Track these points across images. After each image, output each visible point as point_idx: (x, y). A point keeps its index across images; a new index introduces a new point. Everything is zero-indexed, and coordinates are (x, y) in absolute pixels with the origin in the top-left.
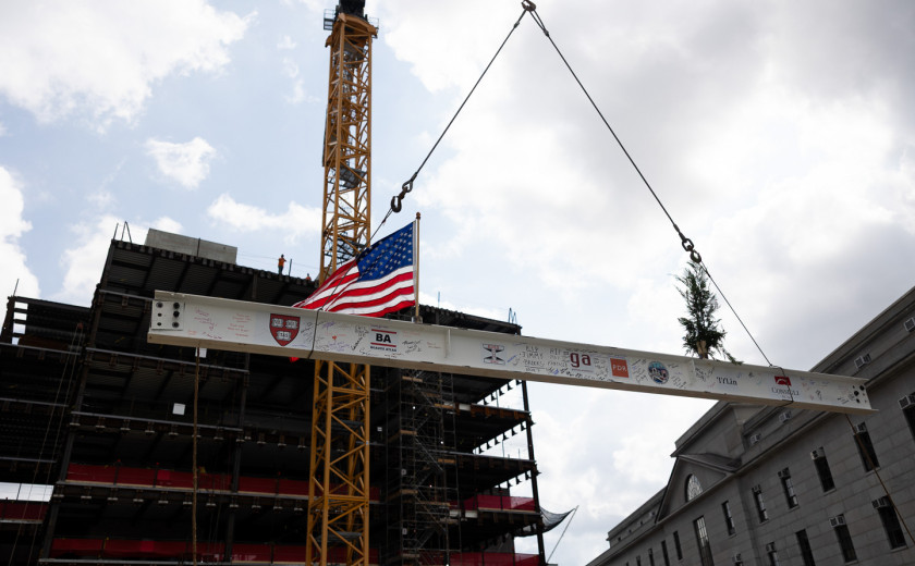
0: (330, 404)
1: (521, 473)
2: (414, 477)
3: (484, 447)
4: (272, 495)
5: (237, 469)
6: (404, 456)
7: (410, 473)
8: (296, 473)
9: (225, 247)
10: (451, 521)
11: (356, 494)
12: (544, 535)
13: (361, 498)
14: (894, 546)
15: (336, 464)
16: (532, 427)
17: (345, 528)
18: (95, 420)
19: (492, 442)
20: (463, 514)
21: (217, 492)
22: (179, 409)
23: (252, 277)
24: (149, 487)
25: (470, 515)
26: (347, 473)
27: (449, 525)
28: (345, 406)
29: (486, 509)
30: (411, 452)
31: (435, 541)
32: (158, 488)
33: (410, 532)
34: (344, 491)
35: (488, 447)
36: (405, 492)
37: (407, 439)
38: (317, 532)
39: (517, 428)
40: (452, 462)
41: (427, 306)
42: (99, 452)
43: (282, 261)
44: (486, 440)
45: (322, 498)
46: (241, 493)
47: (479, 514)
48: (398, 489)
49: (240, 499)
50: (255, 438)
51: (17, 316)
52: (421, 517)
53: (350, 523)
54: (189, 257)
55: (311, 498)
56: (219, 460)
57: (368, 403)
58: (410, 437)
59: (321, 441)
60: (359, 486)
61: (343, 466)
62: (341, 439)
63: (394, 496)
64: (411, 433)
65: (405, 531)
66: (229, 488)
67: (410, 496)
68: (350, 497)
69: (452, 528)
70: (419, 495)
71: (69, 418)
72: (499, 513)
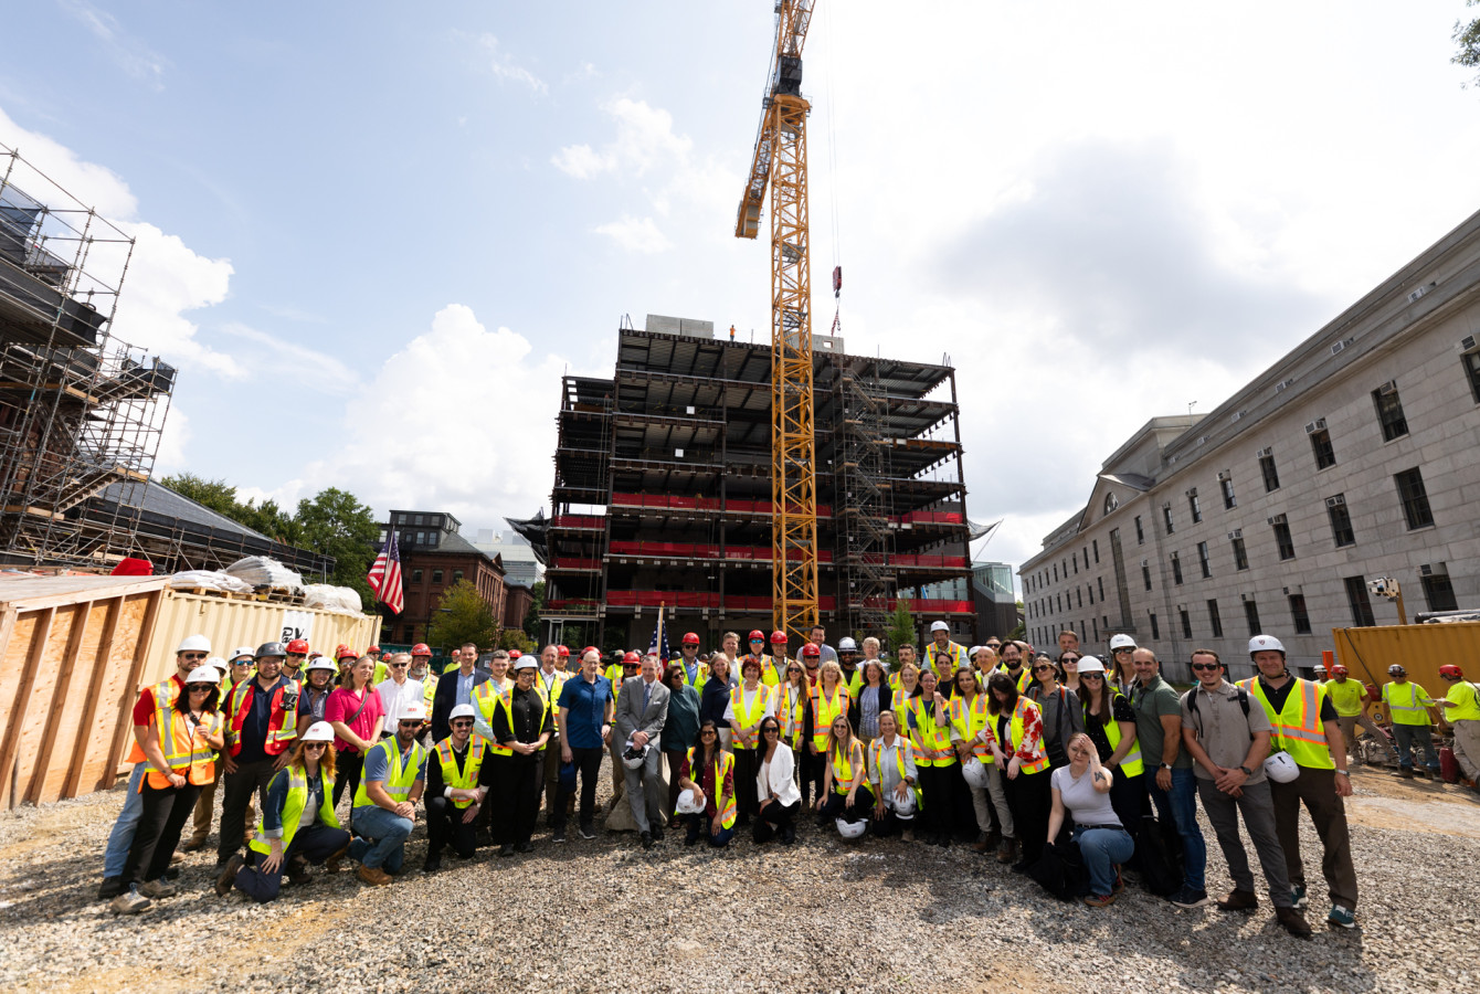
0: (783, 446)
1: (952, 493)
2: (856, 499)
3: (923, 472)
4: (750, 513)
5: (723, 494)
6: (849, 483)
7: (854, 496)
8: (763, 495)
9: (704, 323)
10: (887, 532)
11: (808, 513)
12: (970, 543)
13: (810, 516)
14: (1284, 557)
15: (792, 491)
16: (963, 456)
17: (800, 537)
18: (625, 463)
19: (929, 468)
20: (900, 526)
21: (711, 511)
22: (679, 453)
23: (722, 348)
24: (665, 508)
25: (906, 526)
26: (800, 497)
27: (886, 535)
28: (796, 446)
29: (919, 522)
30: (854, 479)
31: (875, 546)
32: (671, 508)
33: (855, 539)
34: (799, 510)
35: (926, 472)
36: (849, 510)
37: (850, 470)
38: (779, 541)
39: (950, 457)
40: (888, 486)
41: (867, 358)
42: (630, 485)
43: (732, 330)
44: (924, 466)
45: (780, 515)
46: (728, 512)
47: (913, 526)
48: (843, 509)
49: (727, 516)
50: (734, 471)
51: (571, 390)
52: (863, 529)
53: (804, 534)
54: (674, 336)
55: (774, 514)
56: (711, 488)
57: (813, 444)
58: (853, 468)
59: (779, 474)
60: (809, 508)
61: (797, 491)
62: (794, 472)
63: (840, 514)
64: (853, 464)
65: (851, 539)
66: (719, 508)
67: (854, 513)
68: (804, 516)
69: (889, 538)
70: (861, 512)
71: (608, 462)
72: (930, 526)
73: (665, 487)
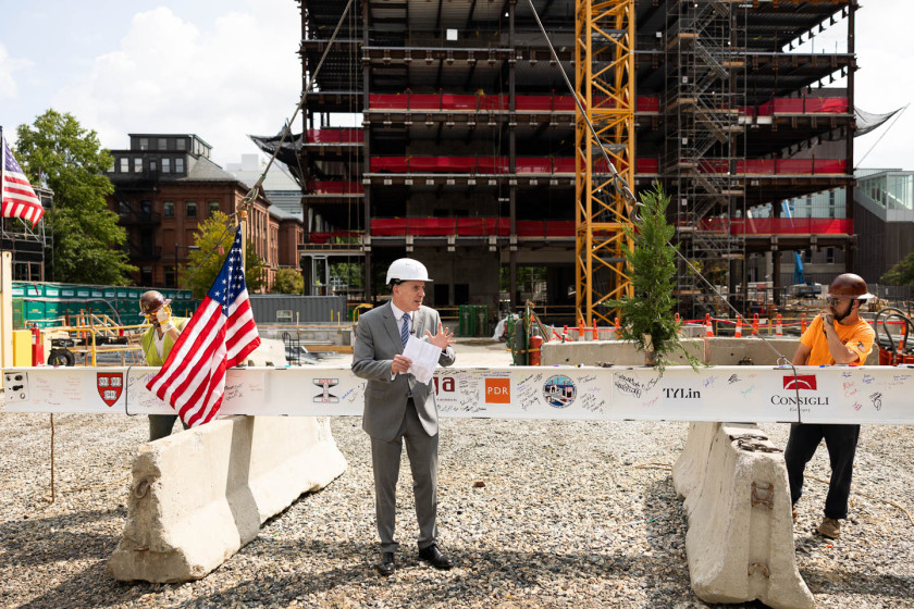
0: (589, 13)
1: (836, 69)
2: (694, 84)
3: (795, 42)
4: (548, 112)
5: (512, 88)
6: (684, 62)
7: (690, 81)
8: (556, 89)
10: (734, 128)
11: (623, 107)
12: (855, 139)
13: (626, 110)
15: (601, 76)
16: (857, 13)
17: (613, 140)
18: (381, 54)
19: (805, 36)
20: (755, 120)
21: (496, 112)
22: (452, 35)
24: (437, 111)
25: (763, 120)
26: (613, 85)
27: (733, 134)
28: (607, 13)
29: (783, 114)
30: (691, 57)
31: (719, 149)
32: (445, 111)
33: (690, 141)
34: (612, 103)
35: (801, 42)
36: (682, 101)
37: (687, 43)
38: (584, 147)
39: (838, 16)
40: (741, 64)
42: (393, 83)
44: (798, 33)
45: (586, 112)
46: (519, 112)
47: (774, 119)
48: (675, 100)
49: (518, 118)
50: (526, 57)
52: (703, 127)
53: (618, 135)
55: (577, 113)
56: (497, 83)
57: (632, 7)
58: (691, 40)
59: (583, 53)
60: (625, 100)
61: (609, 78)
62: (605, 52)
63: (671, 107)
64: (691, 35)
65: (685, 141)
66: (507, 108)
67: (690, 105)
68: (617, 110)
69: (738, 136)
70: (699, 104)
71: (360, 54)
72: (799, 118)
73: (440, 83)
